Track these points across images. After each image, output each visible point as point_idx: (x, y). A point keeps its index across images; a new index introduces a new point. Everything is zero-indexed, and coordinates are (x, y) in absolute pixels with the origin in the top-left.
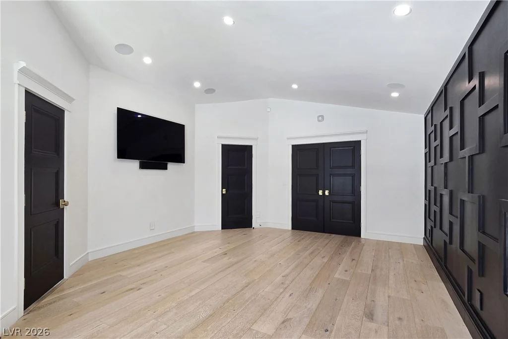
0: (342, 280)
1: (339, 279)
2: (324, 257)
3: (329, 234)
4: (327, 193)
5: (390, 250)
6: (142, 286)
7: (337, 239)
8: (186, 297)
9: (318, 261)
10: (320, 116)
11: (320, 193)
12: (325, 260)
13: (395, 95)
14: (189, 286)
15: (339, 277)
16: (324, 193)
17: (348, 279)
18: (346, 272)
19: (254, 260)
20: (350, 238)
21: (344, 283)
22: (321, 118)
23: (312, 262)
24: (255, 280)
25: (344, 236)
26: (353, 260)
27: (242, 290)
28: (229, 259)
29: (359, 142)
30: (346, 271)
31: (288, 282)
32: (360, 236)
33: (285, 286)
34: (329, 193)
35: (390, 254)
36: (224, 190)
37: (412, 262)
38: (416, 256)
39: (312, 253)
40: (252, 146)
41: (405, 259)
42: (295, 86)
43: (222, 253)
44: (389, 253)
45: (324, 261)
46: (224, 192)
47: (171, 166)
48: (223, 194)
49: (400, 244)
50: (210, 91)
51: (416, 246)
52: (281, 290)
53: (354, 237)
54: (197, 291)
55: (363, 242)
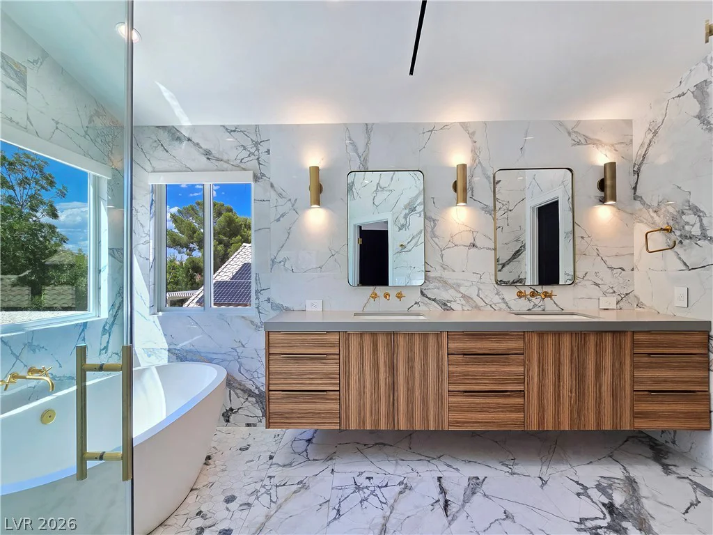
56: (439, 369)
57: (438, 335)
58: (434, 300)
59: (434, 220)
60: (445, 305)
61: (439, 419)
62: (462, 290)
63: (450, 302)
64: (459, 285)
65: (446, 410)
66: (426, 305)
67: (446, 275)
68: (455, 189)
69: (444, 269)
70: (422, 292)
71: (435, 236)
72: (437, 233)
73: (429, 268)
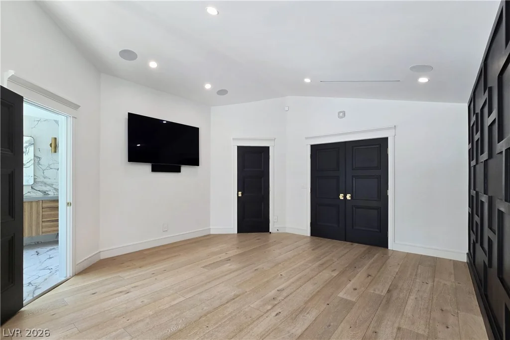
0: (346, 300)
1: (343, 299)
2: (335, 270)
3: (351, 243)
4: (348, 197)
5: (420, 266)
6: (132, 290)
7: (359, 249)
8: (167, 306)
9: (327, 275)
10: (341, 112)
11: (341, 197)
12: (335, 274)
13: (423, 80)
14: (176, 293)
15: (345, 297)
16: (345, 197)
17: (354, 300)
18: (355, 291)
19: (256, 268)
20: (374, 248)
21: (348, 305)
22: (342, 115)
23: (318, 275)
24: (246, 292)
25: (368, 246)
26: (369, 275)
27: (227, 303)
28: (230, 265)
29: (387, 139)
30: (355, 289)
31: (280, 298)
32: (388, 248)
33: (276, 303)
34: (351, 197)
35: (419, 271)
36: (240, 193)
37: (445, 284)
38: (453, 276)
39: (322, 264)
40: (269, 147)
41: (436, 280)
42: (307, 80)
43: (226, 258)
44: (418, 269)
45: (333, 274)
46: (240, 195)
47: (184, 169)
48: (238, 197)
49: (435, 259)
50: (222, 92)
51: (456, 263)
52: (269, 307)
53: (380, 248)
54: (182, 299)
55: (390, 255)
56: (38, 213)
57: (38, 202)
58: (39, 191)
59: (39, 158)
60: (45, 193)
61: (37, 234)
62: (54, 186)
63: (48, 191)
64: (53, 185)
65: (41, 227)
66: (34, 193)
67: (46, 180)
68: (51, 146)
69: (45, 178)
70: (32, 187)
71: (40, 164)
72: (41, 163)
73: (36, 177)
